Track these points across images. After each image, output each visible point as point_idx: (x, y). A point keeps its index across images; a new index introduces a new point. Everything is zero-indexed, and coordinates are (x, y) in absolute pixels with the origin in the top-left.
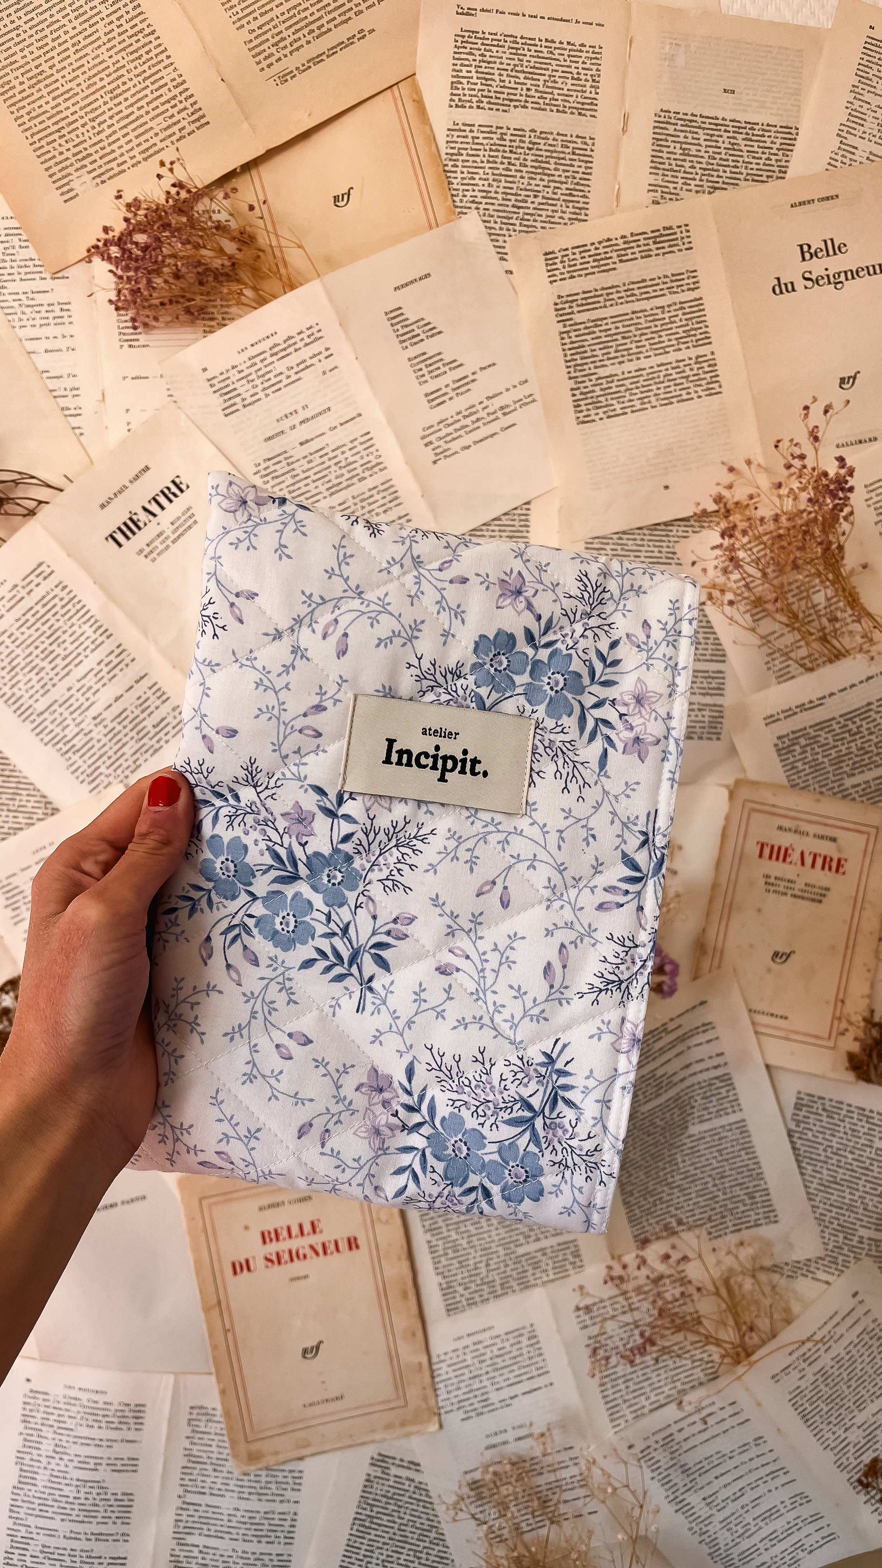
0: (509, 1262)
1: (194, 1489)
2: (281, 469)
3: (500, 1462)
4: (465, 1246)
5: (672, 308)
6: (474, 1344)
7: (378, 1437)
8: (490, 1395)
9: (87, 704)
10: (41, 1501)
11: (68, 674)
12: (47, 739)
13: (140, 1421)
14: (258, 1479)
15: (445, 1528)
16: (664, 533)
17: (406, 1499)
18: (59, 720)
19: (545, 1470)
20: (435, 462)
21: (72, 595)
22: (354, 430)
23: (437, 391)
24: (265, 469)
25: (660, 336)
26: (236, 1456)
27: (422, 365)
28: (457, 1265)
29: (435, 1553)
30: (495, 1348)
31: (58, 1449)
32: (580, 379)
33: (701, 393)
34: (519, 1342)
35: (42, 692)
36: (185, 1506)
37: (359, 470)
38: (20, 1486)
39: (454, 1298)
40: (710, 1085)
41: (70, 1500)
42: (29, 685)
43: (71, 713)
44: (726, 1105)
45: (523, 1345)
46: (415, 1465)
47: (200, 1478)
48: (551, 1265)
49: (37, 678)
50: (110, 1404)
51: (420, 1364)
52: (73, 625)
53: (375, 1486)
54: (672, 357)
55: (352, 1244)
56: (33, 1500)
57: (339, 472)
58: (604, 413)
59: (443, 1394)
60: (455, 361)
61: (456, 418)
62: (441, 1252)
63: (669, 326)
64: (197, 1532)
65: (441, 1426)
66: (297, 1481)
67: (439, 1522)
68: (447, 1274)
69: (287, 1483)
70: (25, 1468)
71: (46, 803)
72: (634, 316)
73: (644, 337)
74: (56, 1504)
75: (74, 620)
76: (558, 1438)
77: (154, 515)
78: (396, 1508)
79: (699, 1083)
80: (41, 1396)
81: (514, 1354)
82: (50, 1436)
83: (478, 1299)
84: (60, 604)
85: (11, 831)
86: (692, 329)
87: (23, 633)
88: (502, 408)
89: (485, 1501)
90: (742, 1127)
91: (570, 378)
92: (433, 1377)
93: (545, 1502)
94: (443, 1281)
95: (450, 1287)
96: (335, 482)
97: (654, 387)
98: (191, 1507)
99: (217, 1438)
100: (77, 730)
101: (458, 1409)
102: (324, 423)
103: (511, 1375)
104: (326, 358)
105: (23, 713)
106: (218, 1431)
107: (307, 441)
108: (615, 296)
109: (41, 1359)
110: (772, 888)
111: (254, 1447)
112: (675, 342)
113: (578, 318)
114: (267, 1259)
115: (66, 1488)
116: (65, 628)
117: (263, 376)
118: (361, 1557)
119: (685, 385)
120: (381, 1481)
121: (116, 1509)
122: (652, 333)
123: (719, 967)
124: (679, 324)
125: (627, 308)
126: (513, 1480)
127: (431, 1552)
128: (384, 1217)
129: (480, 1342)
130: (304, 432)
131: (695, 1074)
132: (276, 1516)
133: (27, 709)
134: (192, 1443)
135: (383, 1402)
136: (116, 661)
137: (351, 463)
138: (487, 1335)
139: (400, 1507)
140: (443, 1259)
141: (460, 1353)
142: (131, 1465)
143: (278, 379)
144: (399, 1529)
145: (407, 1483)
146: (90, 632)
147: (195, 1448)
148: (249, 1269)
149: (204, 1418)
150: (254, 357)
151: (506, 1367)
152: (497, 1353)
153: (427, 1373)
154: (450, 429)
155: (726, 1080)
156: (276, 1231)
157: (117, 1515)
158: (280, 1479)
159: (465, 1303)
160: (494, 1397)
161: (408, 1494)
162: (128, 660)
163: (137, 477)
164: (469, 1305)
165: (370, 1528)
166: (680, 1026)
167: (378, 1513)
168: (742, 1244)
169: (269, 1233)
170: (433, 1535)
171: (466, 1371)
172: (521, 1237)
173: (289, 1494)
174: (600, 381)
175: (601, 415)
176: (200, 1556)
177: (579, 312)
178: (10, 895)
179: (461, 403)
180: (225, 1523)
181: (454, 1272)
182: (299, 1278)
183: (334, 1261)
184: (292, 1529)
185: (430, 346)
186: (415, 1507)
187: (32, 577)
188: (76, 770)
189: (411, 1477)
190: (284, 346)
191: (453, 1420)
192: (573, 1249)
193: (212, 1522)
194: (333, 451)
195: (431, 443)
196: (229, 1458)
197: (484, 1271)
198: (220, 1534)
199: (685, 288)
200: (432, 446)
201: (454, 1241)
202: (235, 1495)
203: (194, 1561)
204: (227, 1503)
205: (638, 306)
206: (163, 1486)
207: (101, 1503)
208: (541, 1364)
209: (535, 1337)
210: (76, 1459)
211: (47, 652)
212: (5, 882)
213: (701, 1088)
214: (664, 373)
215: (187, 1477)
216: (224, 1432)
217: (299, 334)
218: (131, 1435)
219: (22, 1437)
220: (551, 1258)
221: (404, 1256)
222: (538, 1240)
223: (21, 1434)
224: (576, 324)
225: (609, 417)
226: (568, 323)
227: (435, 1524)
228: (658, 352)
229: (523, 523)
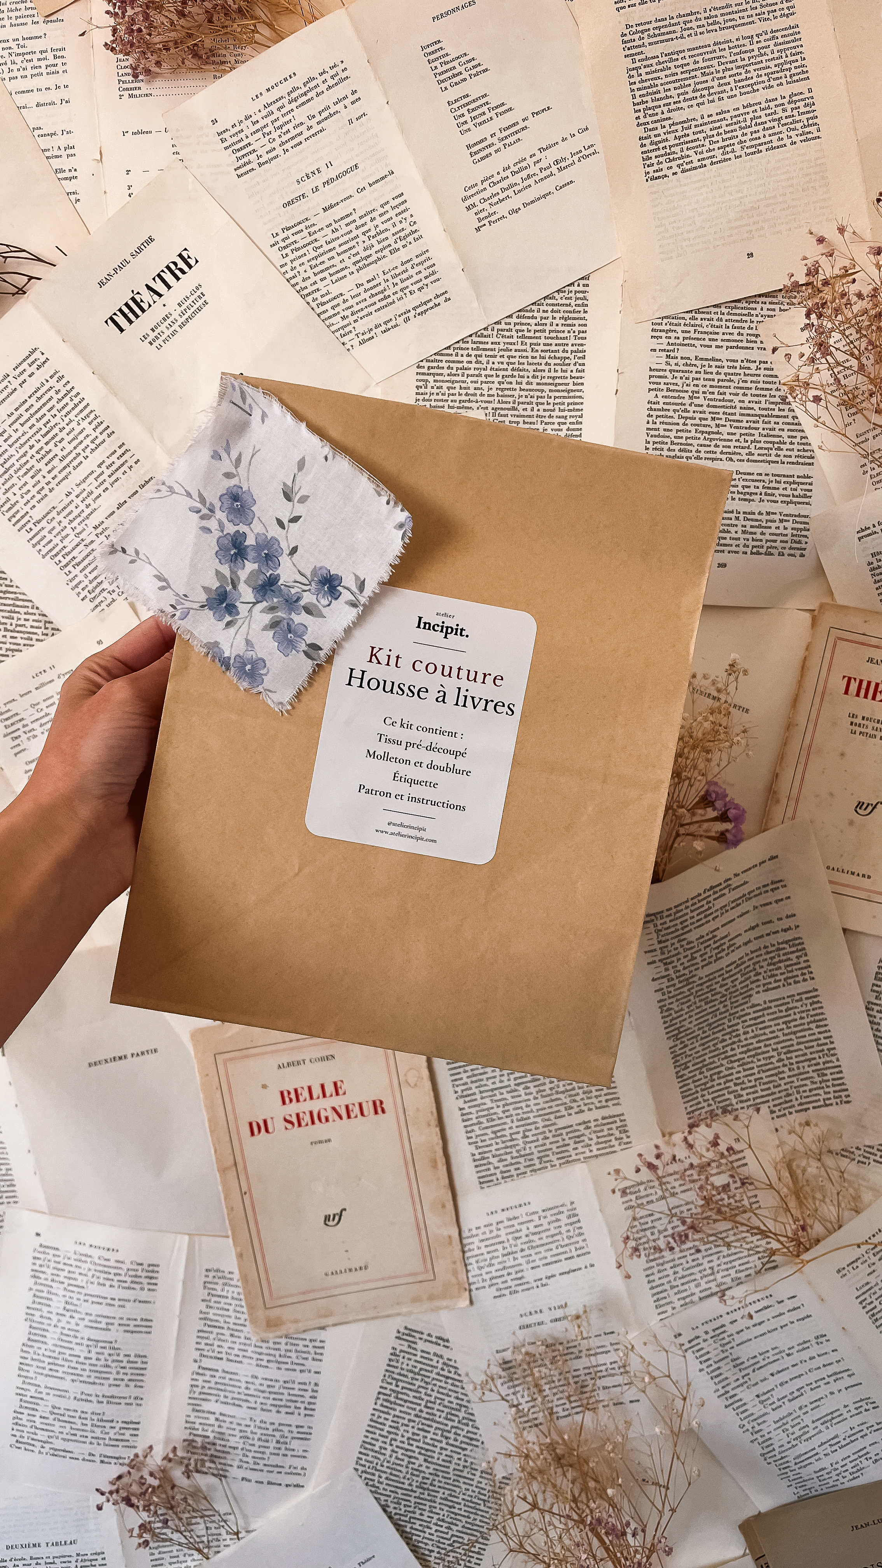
0: (548, 1135)
1: (210, 1354)
2: (302, 239)
3: (534, 1343)
4: (501, 1115)
5: (762, 38)
6: (509, 1220)
7: (404, 1310)
8: (524, 1274)
9: (88, 511)
10: (51, 1360)
11: (66, 477)
12: (43, 552)
13: (153, 1281)
14: (277, 1346)
15: (475, 1408)
16: (746, 312)
17: (433, 1375)
18: (58, 529)
19: (583, 1354)
20: (478, 229)
21: (68, 387)
22: (386, 192)
23: (482, 141)
24: (283, 240)
25: (747, 72)
26: (254, 1321)
27: (464, 110)
28: (493, 1136)
29: (464, 1433)
30: (531, 1225)
31: (68, 1307)
32: (650, 126)
33: (795, 139)
34: (558, 1220)
35: (39, 497)
36: (201, 1371)
37: (391, 241)
38: (30, 1343)
39: (489, 1169)
40: (779, 949)
41: (81, 1360)
42: (24, 490)
43: (71, 521)
44: (795, 973)
45: (562, 1223)
46: (443, 1341)
47: (216, 1343)
48: (595, 1140)
49: (32, 482)
50: (122, 1262)
51: (450, 1237)
52: (71, 421)
53: (401, 1360)
54: (760, 96)
55: (378, 1107)
56: (42, 1358)
57: (368, 243)
58: (678, 166)
59: (474, 1270)
60: (503, 104)
61: (503, 174)
62: (475, 1121)
63: (759, 59)
64: (213, 1398)
65: (471, 1302)
66: (318, 1351)
67: (469, 1401)
68: (480, 1144)
69: (309, 1353)
70: (34, 1325)
71: (46, 622)
72: (716, 48)
73: (727, 73)
74: (66, 1364)
75: (72, 416)
76: (596, 1323)
77: (160, 295)
78: (423, 1385)
79: (765, 947)
80: (52, 1252)
81: (553, 1232)
82: (61, 1292)
83: (513, 1172)
84: (56, 397)
85: (9, 653)
86: (786, 63)
87: (16, 431)
88: (557, 162)
89: (516, 1382)
90: (813, 997)
91: (638, 125)
92: (464, 1252)
93: (582, 1387)
94: (476, 1152)
95: (483, 1158)
96: (363, 254)
97: (739, 133)
98: (208, 1373)
99: (234, 1302)
100: (77, 540)
101: (490, 1286)
102: (349, 184)
103: (549, 1254)
104: (353, 103)
105: (19, 522)
106: (235, 1295)
107: (331, 207)
108: (694, 24)
109: (51, 1214)
110: (858, 730)
111: (273, 1313)
112: (766, 78)
113: (650, 51)
114: (286, 1120)
115: (77, 1348)
116: (63, 424)
117: (281, 127)
118: (385, 1433)
119: (777, 130)
120: (407, 1356)
121: (129, 1371)
122: (739, 67)
123: (793, 818)
124: (771, 56)
125: (709, 39)
126: (547, 1362)
127: (459, 1432)
128: (412, 1081)
129: (515, 1218)
130: (328, 195)
131: (762, 936)
132: (296, 1386)
133: (22, 517)
134: (207, 1307)
135: (411, 1275)
136: (118, 463)
137: (382, 232)
138: (523, 1210)
139: (427, 1383)
140: (476, 1128)
141: (493, 1228)
142: (145, 1326)
143: (298, 130)
144: (426, 1407)
145: (436, 1359)
146: (89, 430)
147: (212, 1311)
148: (267, 1131)
149: (221, 1281)
150: (269, 105)
151: (542, 1245)
152: (532, 1230)
153: (460, 1247)
154: (496, 189)
155: (797, 944)
156: (296, 1091)
157: (129, 1377)
158: (300, 1348)
159: (499, 1176)
160: (530, 1276)
161: (435, 1371)
162: (131, 462)
163: (140, 250)
164: (503, 1178)
165: (395, 1403)
166: (746, 883)
167: (403, 1388)
168: (808, 1124)
169: (289, 1093)
170: (462, 1414)
171: (500, 1247)
172: (562, 1108)
173: (309, 1364)
174: (673, 128)
175: (676, 169)
176: (217, 1424)
177: (650, 44)
178: (9, 722)
179: (509, 156)
180: (242, 1390)
181: (488, 1142)
182: (320, 1142)
183: (357, 1123)
184: (312, 1400)
185: (473, 87)
186: (443, 1384)
187: (25, 366)
188: (76, 586)
189: (439, 1353)
190: (304, 89)
191: (485, 1296)
192: (619, 1124)
193: (229, 1388)
194: (361, 218)
195: (474, 205)
196: (247, 1323)
197: (520, 1142)
198: (237, 1402)
199: (778, 14)
200: (475, 210)
201: (488, 1109)
202: (254, 1362)
203: (211, 1429)
204: (245, 1370)
205: (721, 36)
206: (178, 1348)
207: (114, 1365)
208: (581, 1244)
209: (575, 1215)
210: (88, 1318)
211: (43, 452)
212: (4, 709)
213: (768, 953)
214: (751, 115)
215: (204, 1341)
216: (242, 1297)
217: (321, 74)
218: (144, 1295)
219: (32, 1293)
220: (595, 1132)
221: (434, 1121)
222: (582, 1111)
223: (31, 1289)
224: (647, 59)
225: (683, 171)
226: (637, 58)
227: (464, 1403)
228: (743, 90)
229: (580, 302)
